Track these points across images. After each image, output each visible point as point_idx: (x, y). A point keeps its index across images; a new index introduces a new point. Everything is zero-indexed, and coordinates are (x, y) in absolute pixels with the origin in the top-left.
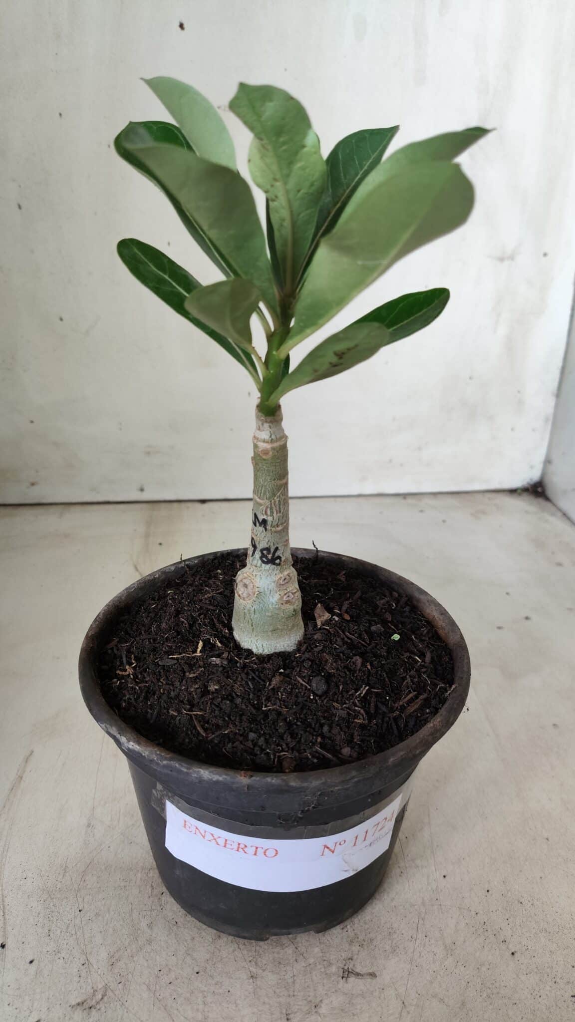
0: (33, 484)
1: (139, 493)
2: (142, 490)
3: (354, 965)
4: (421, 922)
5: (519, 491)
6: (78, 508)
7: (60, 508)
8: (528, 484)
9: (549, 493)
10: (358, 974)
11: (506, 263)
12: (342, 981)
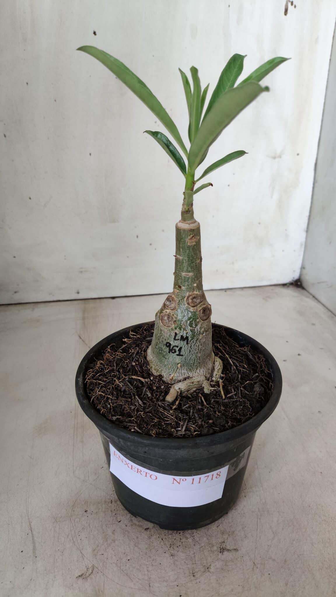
0: (16, 292)
1: (77, 294)
2: (78, 293)
3: (226, 546)
4: (259, 521)
5: (288, 285)
6: (43, 305)
7: (32, 305)
8: (293, 280)
9: (304, 285)
10: (228, 550)
11: (277, 160)
12: (220, 555)
